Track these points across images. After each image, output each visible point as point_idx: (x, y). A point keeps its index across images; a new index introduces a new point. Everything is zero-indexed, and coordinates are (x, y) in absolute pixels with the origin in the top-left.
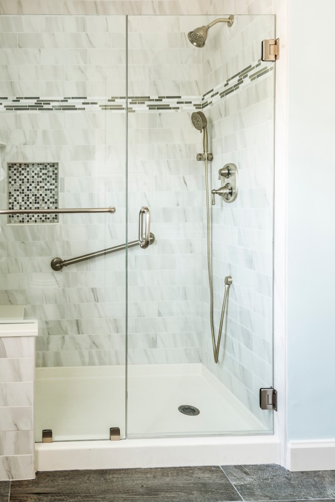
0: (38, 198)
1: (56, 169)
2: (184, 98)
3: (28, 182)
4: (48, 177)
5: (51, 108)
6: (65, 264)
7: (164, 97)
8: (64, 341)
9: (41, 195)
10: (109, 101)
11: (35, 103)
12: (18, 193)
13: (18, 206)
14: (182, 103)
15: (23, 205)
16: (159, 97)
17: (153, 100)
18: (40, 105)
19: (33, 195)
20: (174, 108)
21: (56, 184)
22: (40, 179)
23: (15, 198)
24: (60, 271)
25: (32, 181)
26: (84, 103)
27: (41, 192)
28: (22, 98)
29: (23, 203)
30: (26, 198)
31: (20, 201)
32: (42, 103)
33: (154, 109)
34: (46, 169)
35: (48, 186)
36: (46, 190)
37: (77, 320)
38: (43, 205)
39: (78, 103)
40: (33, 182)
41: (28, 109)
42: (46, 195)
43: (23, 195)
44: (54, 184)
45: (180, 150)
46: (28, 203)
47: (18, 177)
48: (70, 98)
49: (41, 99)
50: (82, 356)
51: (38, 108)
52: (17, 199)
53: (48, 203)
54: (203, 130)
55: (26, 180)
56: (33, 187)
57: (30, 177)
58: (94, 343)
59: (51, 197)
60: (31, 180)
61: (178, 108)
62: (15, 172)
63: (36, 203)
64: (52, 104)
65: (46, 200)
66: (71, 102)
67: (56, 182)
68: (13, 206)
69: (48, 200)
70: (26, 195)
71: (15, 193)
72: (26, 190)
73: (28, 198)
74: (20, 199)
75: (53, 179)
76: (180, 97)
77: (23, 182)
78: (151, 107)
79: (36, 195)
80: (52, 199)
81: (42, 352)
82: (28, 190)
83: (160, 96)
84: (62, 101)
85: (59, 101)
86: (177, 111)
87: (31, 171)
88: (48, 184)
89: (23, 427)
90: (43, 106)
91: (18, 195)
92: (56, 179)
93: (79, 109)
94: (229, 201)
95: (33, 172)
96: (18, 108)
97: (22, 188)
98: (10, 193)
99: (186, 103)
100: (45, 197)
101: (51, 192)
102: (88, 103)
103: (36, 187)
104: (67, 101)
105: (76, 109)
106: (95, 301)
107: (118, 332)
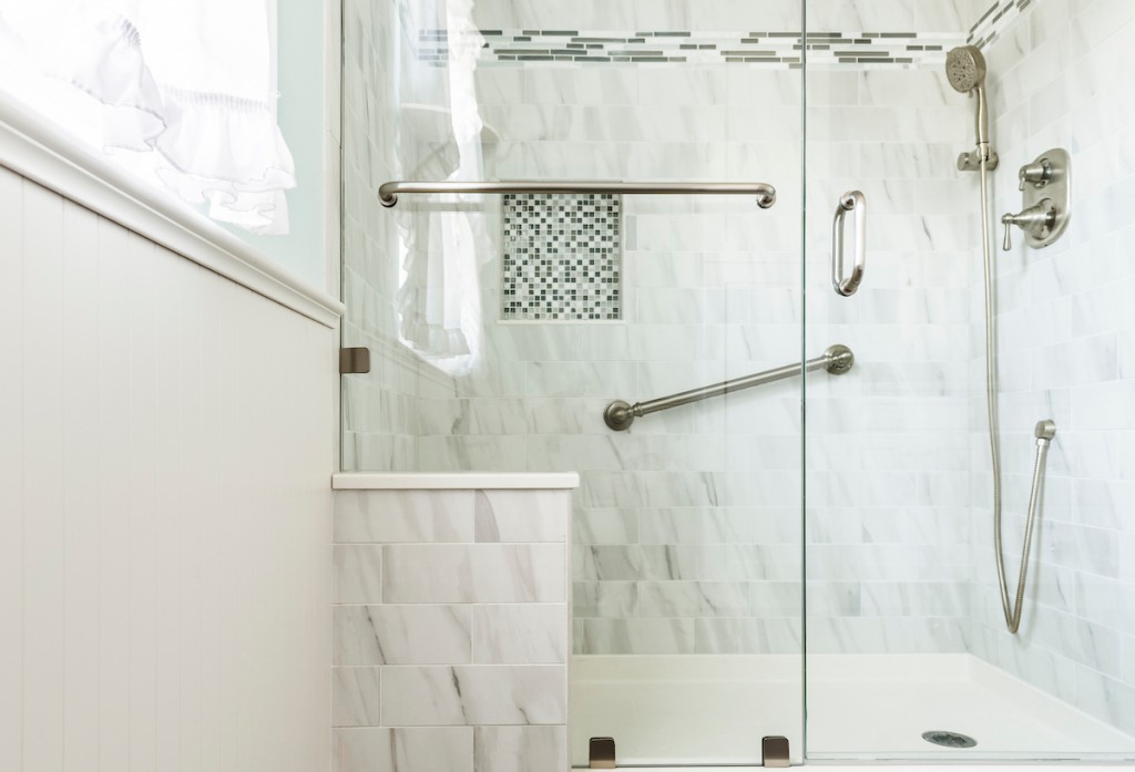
0: (574, 268)
1: (616, 203)
2: (923, 38)
3: (549, 232)
4: (597, 220)
5: (606, 55)
6: (639, 411)
7: (876, 35)
8: (636, 593)
9: (580, 262)
10: (743, 41)
11: (568, 46)
12: (525, 257)
13: (526, 285)
14: (920, 48)
15: (538, 285)
16: (864, 35)
17: (849, 41)
18: (578, 50)
19: (561, 263)
20: (900, 60)
21: (615, 238)
22: (578, 226)
23: (520, 269)
24: (626, 431)
25: (558, 229)
26: (683, 47)
27: (579, 256)
28: (537, 33)
29: (538, 280)
30: (544, 269)
31: (531, 274)
32: (585, 44)
33: (853, 60)
34: (592, 203)
35: (597, 242)
36: (592, 250)
37: (667, 548)
38: (586, 285)
39: (670, 46)
40: (561, 232)
41: (551, 58)
42: (592, 262)
43: (537, 262)
44: (610, 238)
45: (915, 157)
46: (549, 280)
47: (525, 221)
48: (650, 34)
49: (580, 36)
50: (678, 630)
51: (573, 56)
52: (523, 270)
53: (597, 280)
54: (974, 91)
55: (544, 227)
56: (561, 244)
57: (555, 220)
58: (708, 601)
59: (604, 268)
60: (556, 228)
61: (909, 60)
62: (519, 209)
63: (567, 280)
64: (608, 47)
65: (591, 274)
66: (652, 44)
67: (616, 233)
68: (513, 286)
69: (598, 274)
70: (543, 263)
71: (520, 258)
72: (544, 251)
73: (549, 268)
74: (529, 270)
75: (610, 227)
76: (913, 35)
77: (537, 233)
78: (845, 57)
79: (568, 262)
80: (607, 272)
81: (582, 619)
82: (549, 251)
83: (865, 32)
84: (631, 41)
85: (624, 41)
86: (905, 67)
87: (557, 208)
88: (598, 238)
89: (539, 715)
90: (585, 52)
91: (525, 263)
92: (615, 227)
93: (673, 59)
94: (1045, 241)
95: (562, 209)
96: (527, 56)
97: (536, 246)
98: (507, 257)
99: (929, 48)
100: (590, 267)
101: (604, 257)
102: (694, 47)
103: (568, 244)
104: (643, 41)
105: (665, 59)
106: (711, 502)
107: (764, 576)
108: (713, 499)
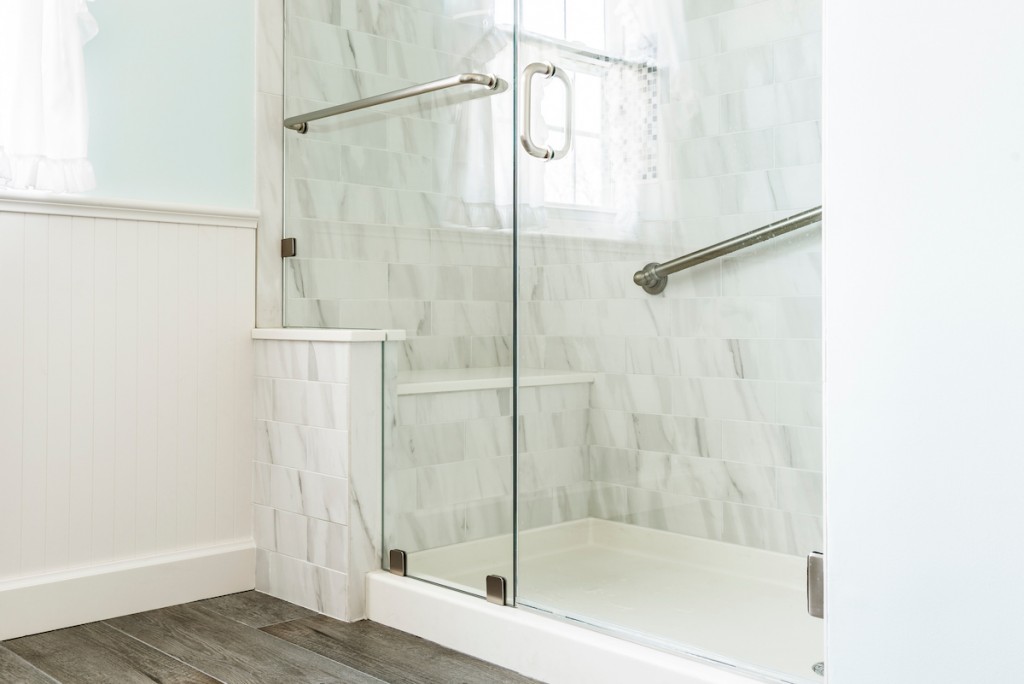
8: (670, 467)
24: (661, 294)
37: (697, 422)
50: (708, 513)
58: (735, 484)
81: (624, 486)
106: (737, 373)
107: (791, 464)
108: (740, 372)
